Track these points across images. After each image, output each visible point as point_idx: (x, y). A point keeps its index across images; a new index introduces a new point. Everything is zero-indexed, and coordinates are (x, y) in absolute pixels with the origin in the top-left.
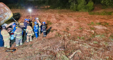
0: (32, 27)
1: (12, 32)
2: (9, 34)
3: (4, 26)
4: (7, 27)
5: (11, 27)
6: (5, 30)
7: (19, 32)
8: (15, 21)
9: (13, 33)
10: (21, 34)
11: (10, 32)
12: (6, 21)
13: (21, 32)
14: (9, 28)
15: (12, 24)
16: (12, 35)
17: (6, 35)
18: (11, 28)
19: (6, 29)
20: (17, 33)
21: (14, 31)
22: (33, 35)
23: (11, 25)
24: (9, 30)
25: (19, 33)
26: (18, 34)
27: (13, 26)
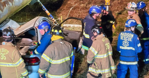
0: (111, 40)
1: (35, 54)
2: (21, 61)
3: (7, 30)
4: (17, 33)
5: (29, 34)
6: (10, 44)
7: (59, 58)
8: (47, 12)
9: (37, 61)
10: (67, 67)
11: (28, 53)
12: (15, 9)
13: (68, 59)
14: (24, 39)
15: (36, 22)
16: (34, 68)
17: (10, 65)
18: (30, 40)
19: (16, 40)
20: (53, 58)
21: (42, 53)
22: (113, 72)
23: (32, 26)
24: (24, 45)
25: (59, 62)
26: (54, 62)
27: (40, 33)
